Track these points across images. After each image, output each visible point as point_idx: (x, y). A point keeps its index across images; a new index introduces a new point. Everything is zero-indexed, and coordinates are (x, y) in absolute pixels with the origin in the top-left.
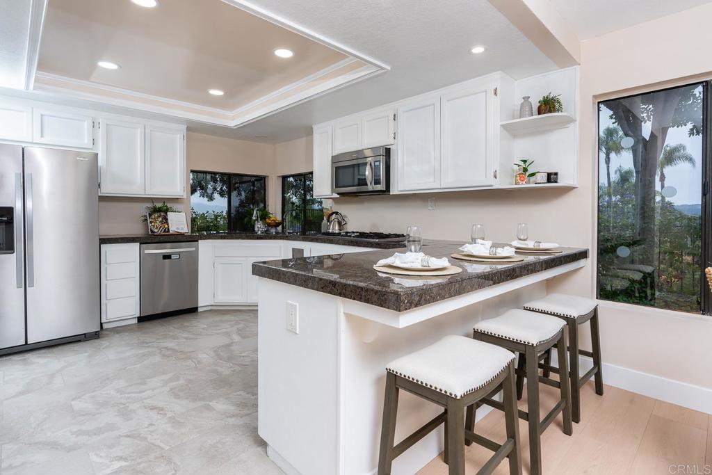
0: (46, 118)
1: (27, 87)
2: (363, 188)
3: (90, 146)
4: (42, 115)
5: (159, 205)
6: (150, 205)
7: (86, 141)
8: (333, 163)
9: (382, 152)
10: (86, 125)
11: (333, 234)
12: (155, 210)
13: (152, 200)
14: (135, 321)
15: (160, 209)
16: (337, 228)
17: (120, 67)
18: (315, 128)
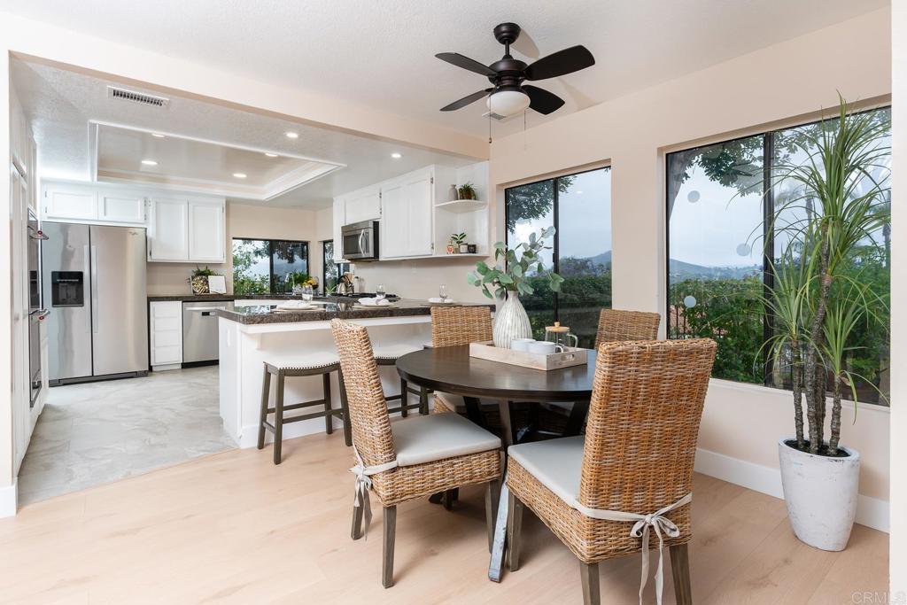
0: (108, 200)
1: (93, 180)
2: (358, 256)
3: (143, 221)
4: (105, 199)
5: (202, 269)
6: (195, 269)
7: (139, 217)
8: (343, 232)
9: (371, 225)
10: (140, 203)
11: (341, 295)
12: (200, 274)
13: (197, 265)
14: (180, 367)
15: (203, 273)
16: (343, 289)
17: (159, 163)
18: (334, 199)
